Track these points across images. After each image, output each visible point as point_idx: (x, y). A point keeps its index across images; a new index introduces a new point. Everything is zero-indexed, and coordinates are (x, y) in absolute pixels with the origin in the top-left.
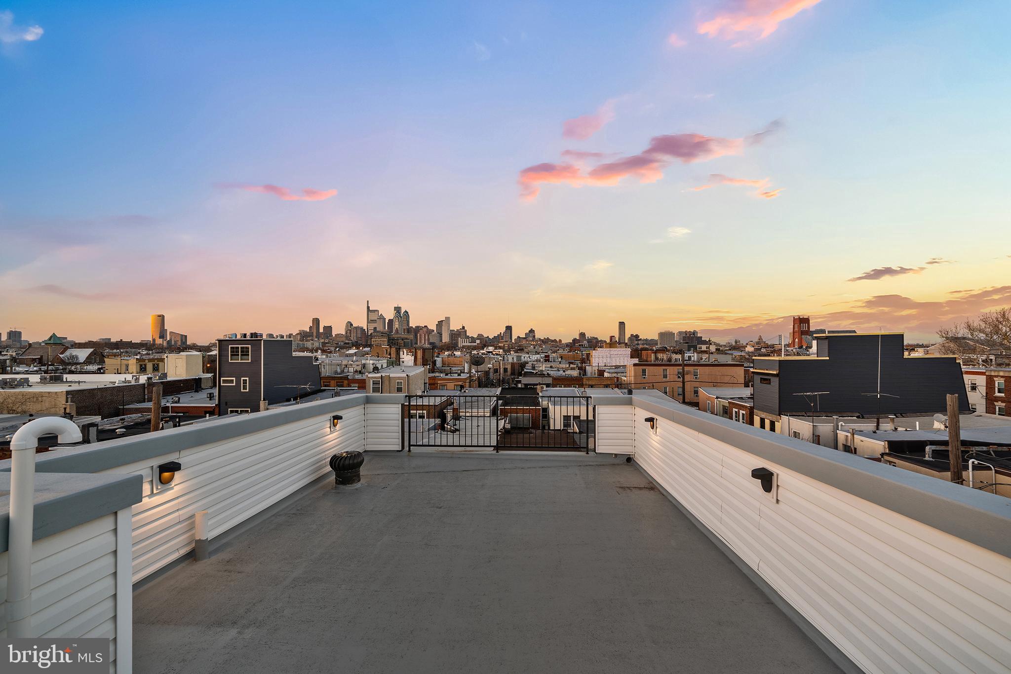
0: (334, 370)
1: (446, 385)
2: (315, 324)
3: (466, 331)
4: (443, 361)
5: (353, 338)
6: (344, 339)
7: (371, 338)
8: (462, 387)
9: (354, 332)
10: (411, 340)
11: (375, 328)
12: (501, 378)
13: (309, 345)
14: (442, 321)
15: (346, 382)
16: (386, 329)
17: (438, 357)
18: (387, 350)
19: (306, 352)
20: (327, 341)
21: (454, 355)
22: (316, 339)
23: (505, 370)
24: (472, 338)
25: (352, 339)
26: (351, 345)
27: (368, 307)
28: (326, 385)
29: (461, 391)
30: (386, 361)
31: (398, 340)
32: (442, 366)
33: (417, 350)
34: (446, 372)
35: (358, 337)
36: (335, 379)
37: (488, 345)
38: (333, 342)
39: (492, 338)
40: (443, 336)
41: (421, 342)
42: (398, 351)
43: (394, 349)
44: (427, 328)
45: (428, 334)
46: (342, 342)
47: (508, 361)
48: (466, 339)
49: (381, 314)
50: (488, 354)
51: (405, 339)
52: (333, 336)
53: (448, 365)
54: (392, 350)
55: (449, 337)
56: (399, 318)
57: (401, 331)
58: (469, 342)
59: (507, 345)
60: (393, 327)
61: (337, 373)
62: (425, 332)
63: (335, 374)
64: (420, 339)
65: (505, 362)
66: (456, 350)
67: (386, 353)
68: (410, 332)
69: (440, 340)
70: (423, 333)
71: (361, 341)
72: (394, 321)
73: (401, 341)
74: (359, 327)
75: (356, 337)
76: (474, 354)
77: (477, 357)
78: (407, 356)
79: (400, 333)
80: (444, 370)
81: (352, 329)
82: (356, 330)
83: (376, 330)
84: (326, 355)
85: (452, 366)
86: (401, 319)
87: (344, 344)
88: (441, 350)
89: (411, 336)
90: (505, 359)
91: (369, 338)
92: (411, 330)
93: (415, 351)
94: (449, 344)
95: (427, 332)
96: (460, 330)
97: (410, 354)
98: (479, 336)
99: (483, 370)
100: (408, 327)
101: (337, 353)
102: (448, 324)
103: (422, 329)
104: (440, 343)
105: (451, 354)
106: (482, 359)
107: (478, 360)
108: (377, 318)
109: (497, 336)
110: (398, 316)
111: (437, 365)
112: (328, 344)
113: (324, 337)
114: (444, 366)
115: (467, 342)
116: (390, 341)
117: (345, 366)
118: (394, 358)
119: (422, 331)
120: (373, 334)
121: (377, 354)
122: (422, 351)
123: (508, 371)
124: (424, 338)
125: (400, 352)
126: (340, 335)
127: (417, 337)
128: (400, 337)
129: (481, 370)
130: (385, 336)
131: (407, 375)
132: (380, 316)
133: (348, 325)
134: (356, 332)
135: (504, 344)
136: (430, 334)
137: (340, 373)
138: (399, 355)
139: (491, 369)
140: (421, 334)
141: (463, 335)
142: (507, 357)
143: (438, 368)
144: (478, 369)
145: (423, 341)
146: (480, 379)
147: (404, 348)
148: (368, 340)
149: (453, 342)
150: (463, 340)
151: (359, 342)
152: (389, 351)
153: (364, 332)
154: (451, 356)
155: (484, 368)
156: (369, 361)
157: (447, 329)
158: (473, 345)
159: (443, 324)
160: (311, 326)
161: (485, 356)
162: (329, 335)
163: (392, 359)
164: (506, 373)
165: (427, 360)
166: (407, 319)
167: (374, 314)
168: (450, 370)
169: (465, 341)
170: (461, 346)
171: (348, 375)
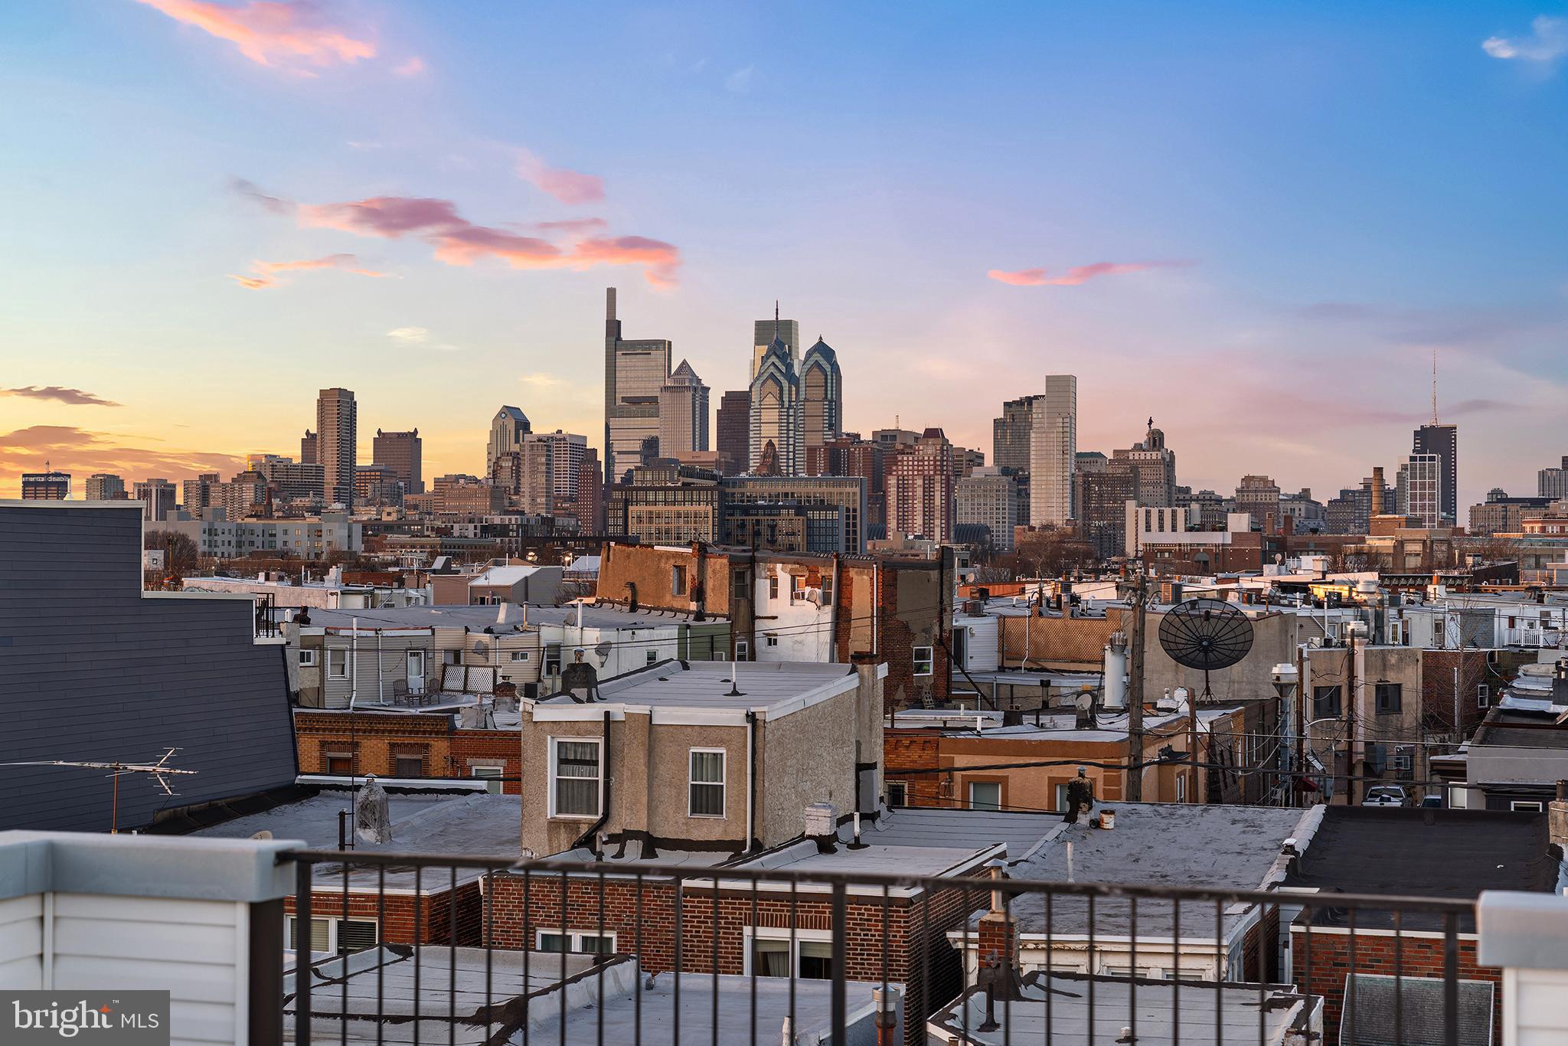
0: (392, 679)
1: (1004, 781)
2: (332, 421)
3: (1169, 463)
4: (1003, 636)
5: (532, 503)
6: (480, 506)
7: (627, 503)
8: (1079, 795)
9: (533, 462)
10: (850, 515)
11: (651, 445)
12: (1360, 747)
13: (296, 534)
14: (1030, 400)
15: (440, 748)
16: (713, 446)
17: (974, 611)
18: (681, 570)
19: (262, 576)
20: (390, 515)
21: (1075, 599)
22: (338, 506)
23: (1388, 697)
24: (1209, 500)
25: (525, 503)
26: (515, 539)
27: (613, 328)
28: (333, 760)
29: (1071, 818)
30: (674, 632)
31: (776, 512)
32: (999, 667)
33: (852, 573)
34: (1012, 703)
35: (555, 498)
36: (390, 732)
37: (1298, 544)
38: (421, 522)
39: (1325, 504)
40: (1032, 487)
41: (907, 524)
42: (748, 574)
43: (725, 561)
44: (940, 441)
45: (948, 476)
46: (467, 520)
47: (1406, 642)
48: (1170, 506)
49: (684, 362)
50: (1282, 601)
51: (813, 509)
52: (422, 491)
53: (1035, 663)
54: (709, 571)
55: (1069, 495)
56: (785, 384)
57: (794, 459)
58: (1186, 523)
59: (1414, 541)
60: (747, 438)
61: (402, 698)
62: (932, 467)
63: (395, 702)
64: (898, 508)
65: (1389, 651)
66: (1097, 574)
67: (676, 587)
68: (844, 466)
69: (1014, 514)
70: (916, 473)
71: (570, 515)
72: (755, 404)
73: (790, 517)
74: (564, 439)
75: (543, 496)
76: (1201, 599)
77: (1213, 617)
78: (796, 602)
79: (788, 470)
80: (1005, 692)
81: (524, 451)
82: (547, 455)
83: (657, 454)
84: (366, 592)
85: (1056, 670)
86: (794, 393)
87: (478, 531)
88: (1006, 573)
89: (850, 492)
90: (1388, 631)
91: (617, 501)
92: (848, 457)
93: (844, 575)
94: (1063, 537)
95: (942, 466)
96: (1137, 454)
97: (811, 594)
98: (1252, 487)
99: (1245, 695)
100: (835, 438)
101: (428, 585)
102: (1065, 420)
103: (911, 447)
104: (1007, 529)
105: (1059, 597)
106: (1239, 631)
107: (1214, 634)
108: (662, 384)
109: (1358, 491)
110: (778, 375)
111: (971, 658)
112: (389, 536)
113: (378, 493)
114: (1007, 664)
115: (1173, 527)
116: (729, 515)
117: (451, 660)
118: (723, 616)
119: (913, 461)
120: (637, 476)
121: (628, 593)
122: (877, 574)
123: (1404, 708)
124: (924, 499)
125: (757, 580)
126: (462, 481)
127: (884, 492)
128: (786, 495)
129: (1230, 697)
130: (700, 489)
131: (749, 719)
132: (678, 372)
133: (503, 427)
134: (547, 464)
135: (1392, 539)
136: (958, 474)
137: (420, 697)
138: (750, 598)
139: (1289, 689)
140: (906, 478)
141: (1154, 484)
142: (1401, 617)
143: (971, 681)
144: (1208, 689)
145: (919, 520)
146: (1218, 752)
147: (783, 563)
148: (611, 513)
149: (1089, 525)
150: (1148, 513)
151: (561, 523)
152: (695, 572)
153: (590, 467)
154: (1059, 607)
155: (1249, 683)
156: (582, 629)
157: (1058, 448)
158: (1205, 545)
159: (1034, 416)
160: (314, 430)
161: (1262, 609)
162: (402, 484)
163: (709, 621)
164: (1390, 717)
165: (906, 627)
166: (829, 392)
167: (643, 364)
168: (1039, 691)
169: (1163, 519)
170: (1137, 546)
171: (457, 711)
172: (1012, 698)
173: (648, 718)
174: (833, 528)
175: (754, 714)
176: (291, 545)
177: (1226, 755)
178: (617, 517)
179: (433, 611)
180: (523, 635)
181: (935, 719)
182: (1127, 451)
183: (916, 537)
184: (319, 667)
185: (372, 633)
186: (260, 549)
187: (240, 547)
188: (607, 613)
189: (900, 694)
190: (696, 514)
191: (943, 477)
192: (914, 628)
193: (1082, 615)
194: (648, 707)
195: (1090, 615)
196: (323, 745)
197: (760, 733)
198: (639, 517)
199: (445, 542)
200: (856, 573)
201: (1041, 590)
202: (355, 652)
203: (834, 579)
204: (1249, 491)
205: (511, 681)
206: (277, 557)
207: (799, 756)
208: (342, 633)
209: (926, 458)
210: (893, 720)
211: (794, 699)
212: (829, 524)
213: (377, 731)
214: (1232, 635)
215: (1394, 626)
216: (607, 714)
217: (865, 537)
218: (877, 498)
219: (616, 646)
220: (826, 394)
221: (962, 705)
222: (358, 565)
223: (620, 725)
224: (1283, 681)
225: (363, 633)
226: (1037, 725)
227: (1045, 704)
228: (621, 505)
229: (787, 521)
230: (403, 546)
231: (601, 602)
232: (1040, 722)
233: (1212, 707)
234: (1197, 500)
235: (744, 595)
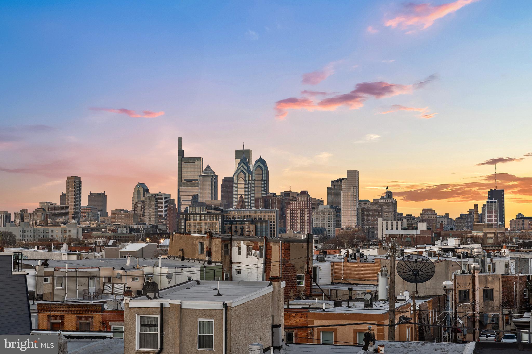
0: (82, 288)
1: (335, 331)
2: (72, 189)
3: (395, 204)
4: (333, 270)
5: (149, 220)
6: (129, 221)
7: (186, 220)
8: (368, 338)
9: (150, 205)
10: (272, 224)
11: (195, 197)
12: (477, 315)
13: (56, 232)
14: (341, 180)
15: (98, 318)
16: (219, 198)
17: (321, 260)
19: (36, 247)
20: (94, 225)
21: (362, 255)
22: (74, 221)
23: (488, 294)
24: (410, 218)
25: (147, 220)
26: (142, 235)
27: (181, 152)
28: (53, 323)
29: (365, 348)
30: (199, 269)
31: (243, 223)
32: (331, 283)
33: (272, 244)
34: (337, 297)
35: (158, 218)
36: (77, 311)
37: (445, 234)
38: (105, 227)
39: (455, 219)
40: (342, 213)
41: (294, 227)
42: (229, 245)
43: (220, 240)
44: (307, 195)
45: (310, 209)
46: (123, 227)
47: (494, 271)
48: (395, 220)
49: (208, 166)
50: (444, 256)
51: (258, 222)
52: (107, 216)
53: (346, 281)
54: (213, 244)
55: (357, 216)
56: (247, 174)
57: (250, 203)
58: (401, 227)
59: (491, 233)
60: (233, 195)
61: (86, 297)
62: (303, 206)
63: (84, 298)
64: (291, 221)
65: (488, 275)
66: (369, 246)
67: (200, 251)
68: (270, 205)
69: (335, 224)
70: (297, 208)
71: (164, 225)
72: (236, 182)
73: (249, 225)
74: (162, 195)
75: (153, 217)
76: (411, 255)
77: (419, 262)
78: (249, 256)
79: (248, 207)
80: (334, 293)
81: (146, 200)
82: (155, 202)
83: (198, 201)
84: (78, 254)
85: (354, 284)
86: (250, 177)
87: (128, 231)
88: (333, 246)
89: (272, 215)
90: (487, 267)
91: (182, 219)
92: (271, 203)
93: (268, 245)
94: (354, 232)
95: (307, 205)
96: (382, 200)
97: (255, 253)
98: (426, 213)
99: (431, 294)
100: (266, 194)
101: (103, 251)
102: (355, 187)
103: (295, 198)
104: (332, 229)
105: (355, 254)
106: (429, 267)
107: (419, 268)
108: (200, 174)
109: (467, 214)
110: (244, 170)
111: (320, 279)
112: (93, 233)
113: (90, 217)
114: (335, 281)
115: (396, 228)
116: (225, 224)
117: (107, 281)
118: (219, 262)
119: (296, 203)
120: (190, 209)
121: (180, 253)
122: (282, 245)
123: (495, 298)
124: (301, 218)
125: (233, 247)
126: (122, 212)
127: (285, 215)
128: (247, 216)
129: (425, 294)
130: (214, 214)
131: (224, 306)
132: (206, 169)
133: (138, 191)
134: (155, 205)
135: (482, 232)
136: (314, 208)
137: (94, 296)
138: (230, 255)
139: (450, 291)
140: (293, 210)
141: (389, 212)
142: (492, 262)
143: (320, 288)
144: (417, 291)
145: (299, 226)
146: (423, 317)
147: (244, 241)
148: (179, 224)
149: (364, 228)
150: (387, 223)
151: (160, 228)
152: (208, 244)
153: (172, 206)
154: (355, 258)
155: (433, 289)
156: (161, 268)
157: (352, 198)
158: (410, 235)
159: (343, 186)
160: (65, 192)
161: (436, 259)
162: (99, 213)
163: (213, 264)
164: (489, 302)
165: (293, 267)
166: (264, 177)
167: (192, 166)
168: (348, 292)
169: (392, 225)
170: (383, 236)
171: (105, 302)
172: (337, 295)
173: (180, 305)
174: (265, 229)
175: (226, 304)
176: (55, 237)
177: (426, 318)
178: (182, 225)
179: (101, 261)
180: (136, 270)
181: (306, 304)
182: (378, 199)
183: (298, 232)
184: (52, 284)
185: (74, 270)
186: (42, 238)
187: (35, 237)
188: (172, 261)
189: (291, 294)
190: (212, 224)
191: (308, 209)
192: (297, 267)
193: (365, 261)
194: (180, 301)
195: (368, 261)
196: (49, 317)
197: (229, 312)
198: (190, 225)
199: (115, 235)
200: (273, 244)
201: (348, 251)
202: (67, 278)
203: (264, 247)
204: (425, 214)
205: (131, 289)
206: (48, 241)
207: (247, 322)
208: (61, 270)
209: (301, 202)
210: (288, 305)
211: (244, 297)
212: (264, 228)
213: (71, 311)
214: (426, 269)
215: (490, 266)
216: (162, 304)
217: (278, 232)
218: (282, 218)
219: (175, 274)
220: (263, 178)
221: (317, 299)
222: (79, 244)
223: (167, 309)
224: (447, 288)
225: (70, 270)
226: (348, 306)
227: (351, 298)
228: (183, 221)
229: (248, 227)
230: (99, 237)
231: (170, 257)
232: (350, 305)
233: (418, 299)
234: (405, 218)
235: (227, 254)
